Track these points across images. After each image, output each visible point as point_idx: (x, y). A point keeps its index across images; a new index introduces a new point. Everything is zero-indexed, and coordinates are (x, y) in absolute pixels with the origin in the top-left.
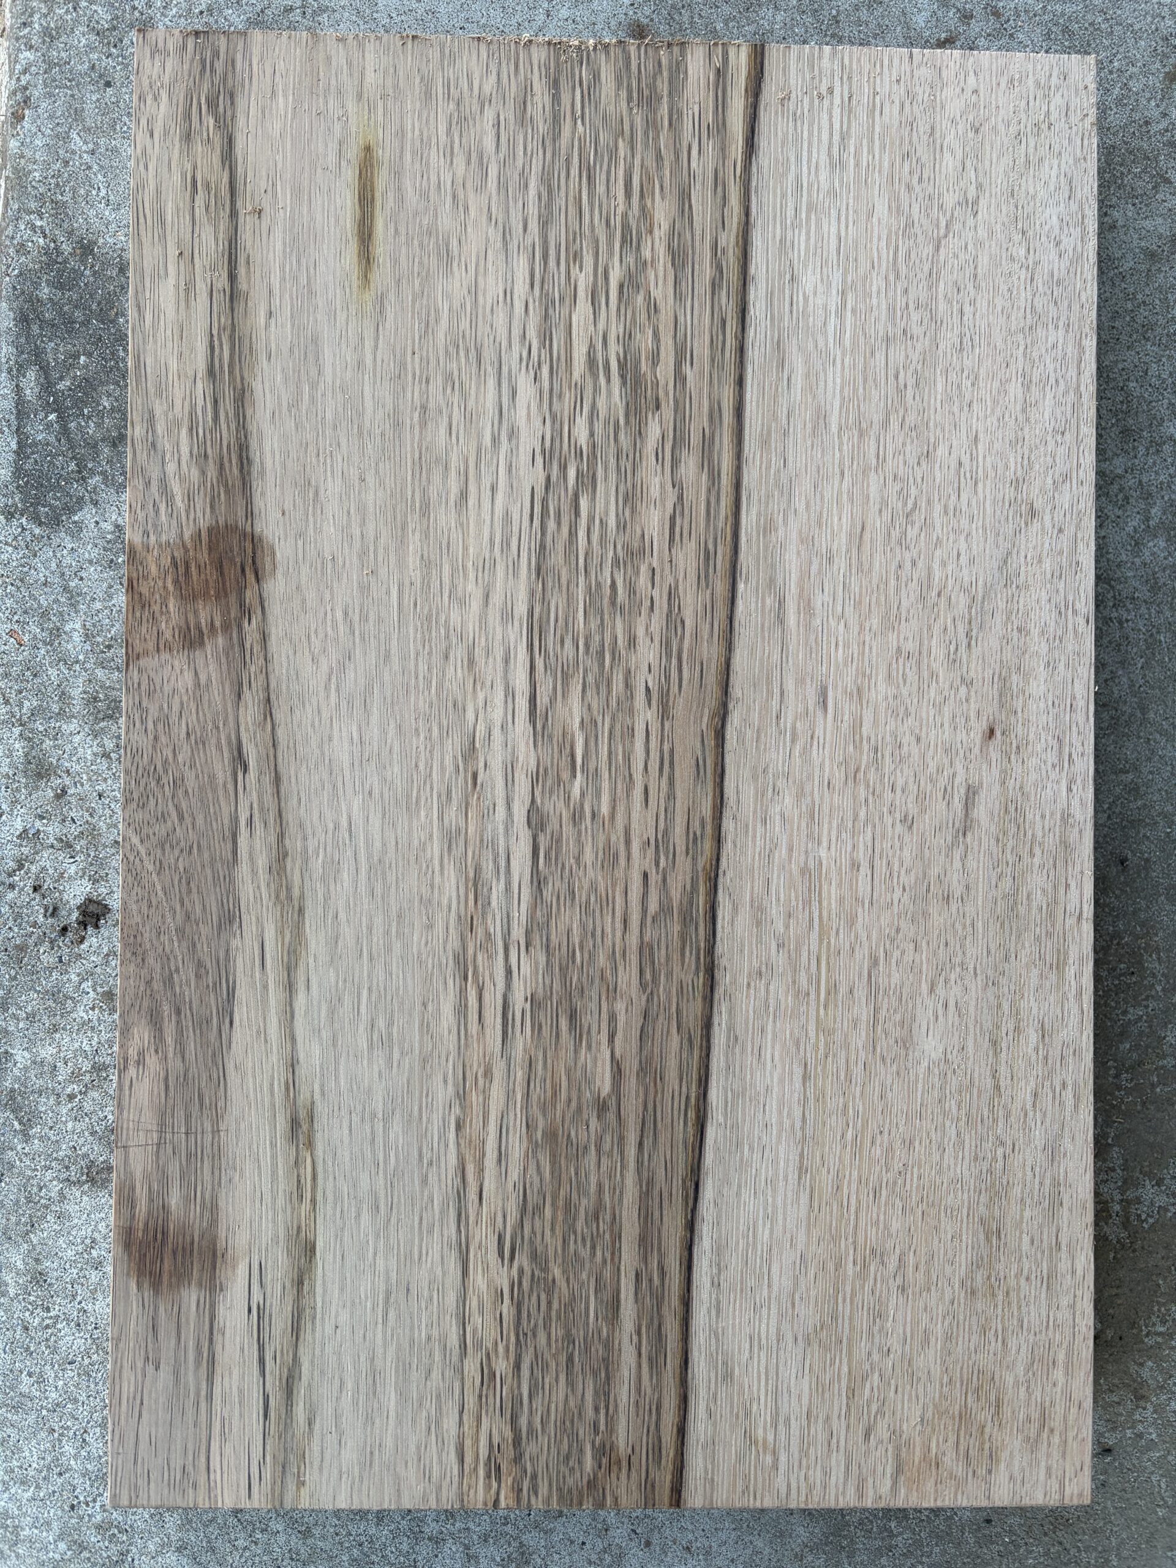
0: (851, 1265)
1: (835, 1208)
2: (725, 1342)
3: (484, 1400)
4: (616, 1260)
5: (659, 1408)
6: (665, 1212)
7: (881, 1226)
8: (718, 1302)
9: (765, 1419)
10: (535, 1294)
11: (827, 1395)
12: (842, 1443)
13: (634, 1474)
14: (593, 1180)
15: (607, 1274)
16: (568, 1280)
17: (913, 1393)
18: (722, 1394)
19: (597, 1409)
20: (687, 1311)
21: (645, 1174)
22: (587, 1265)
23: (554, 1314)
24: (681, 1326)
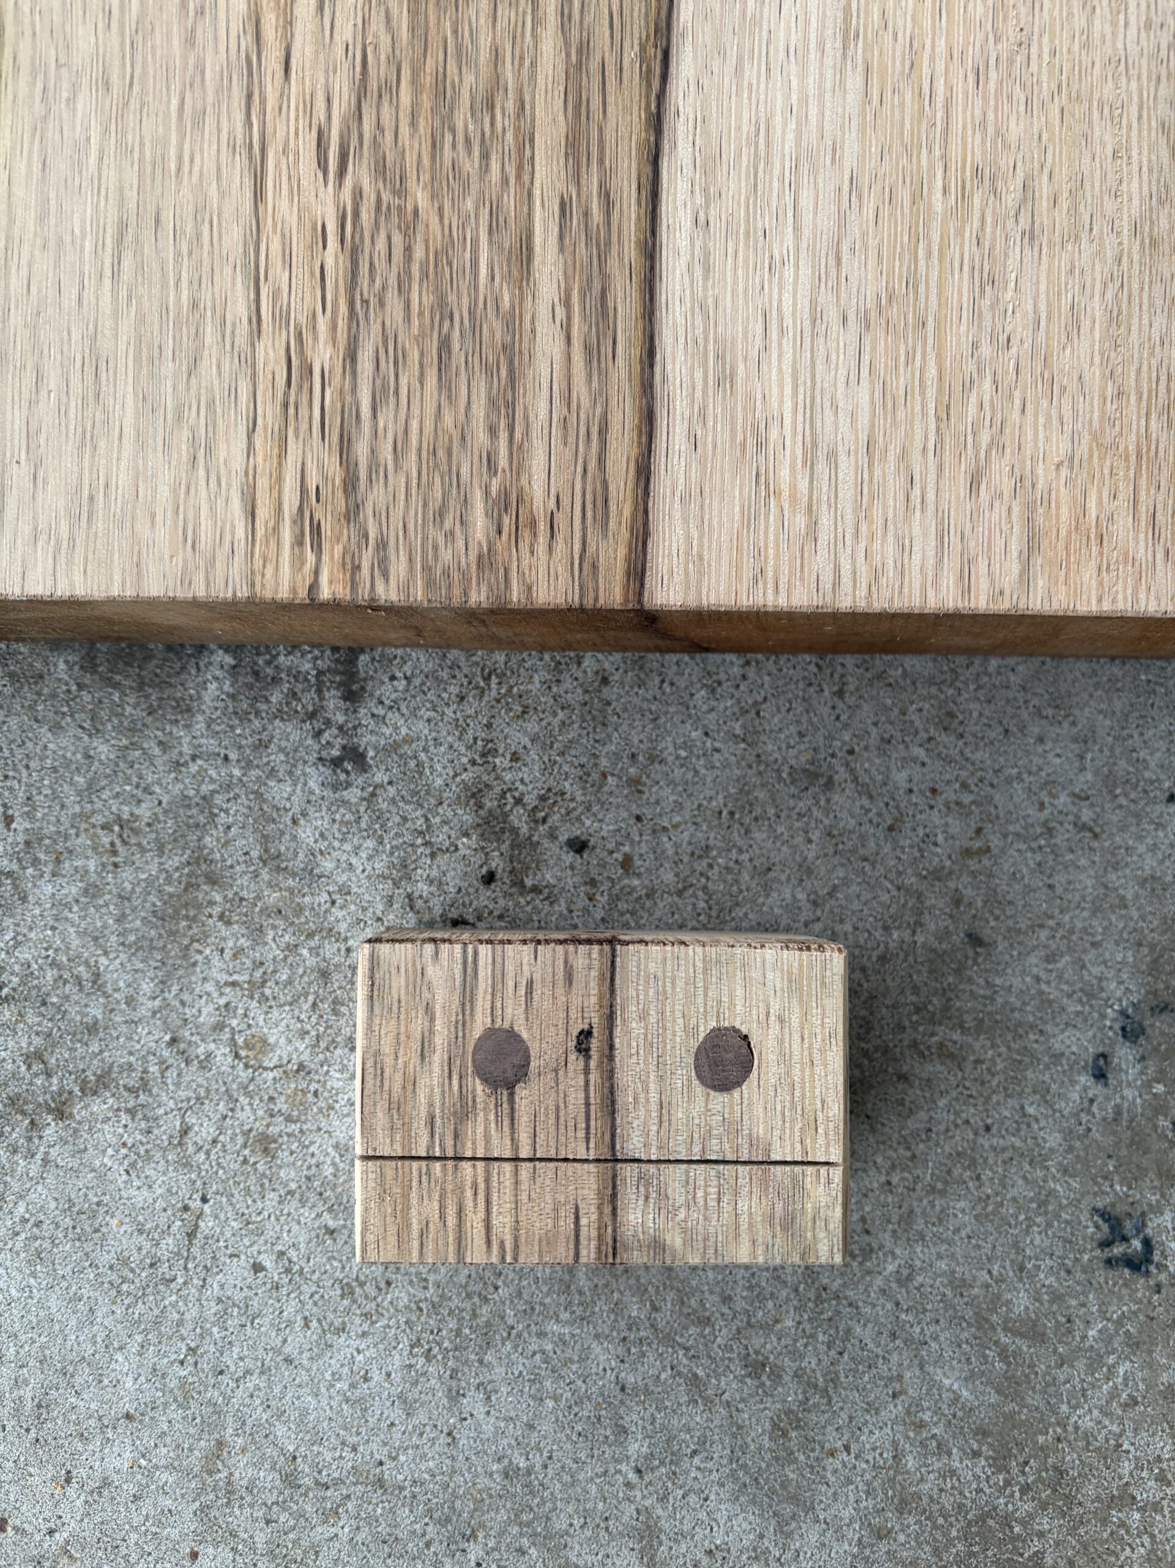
0: (939, 195)
1: (908, 97)
2: (721, 321)
3: (291, 411)
4: (526, 178)
5: (603, 430)
6: (610, 99)
7: (991, 130)
8: (707, 254)
9: (793, 452)
10: (383, 235)
11: (901, 414)
12: (931, 497)
13: (560, 546)
14: (485, 41)
15: (510, 201)
16: (441, 210)
17: (1054, 412)
18: (716, 408)
19: (493, 431)
20: (652, 268)
21: (575, 35)
22: (474, 187)
23: (415, 269)
24: (642, 291)
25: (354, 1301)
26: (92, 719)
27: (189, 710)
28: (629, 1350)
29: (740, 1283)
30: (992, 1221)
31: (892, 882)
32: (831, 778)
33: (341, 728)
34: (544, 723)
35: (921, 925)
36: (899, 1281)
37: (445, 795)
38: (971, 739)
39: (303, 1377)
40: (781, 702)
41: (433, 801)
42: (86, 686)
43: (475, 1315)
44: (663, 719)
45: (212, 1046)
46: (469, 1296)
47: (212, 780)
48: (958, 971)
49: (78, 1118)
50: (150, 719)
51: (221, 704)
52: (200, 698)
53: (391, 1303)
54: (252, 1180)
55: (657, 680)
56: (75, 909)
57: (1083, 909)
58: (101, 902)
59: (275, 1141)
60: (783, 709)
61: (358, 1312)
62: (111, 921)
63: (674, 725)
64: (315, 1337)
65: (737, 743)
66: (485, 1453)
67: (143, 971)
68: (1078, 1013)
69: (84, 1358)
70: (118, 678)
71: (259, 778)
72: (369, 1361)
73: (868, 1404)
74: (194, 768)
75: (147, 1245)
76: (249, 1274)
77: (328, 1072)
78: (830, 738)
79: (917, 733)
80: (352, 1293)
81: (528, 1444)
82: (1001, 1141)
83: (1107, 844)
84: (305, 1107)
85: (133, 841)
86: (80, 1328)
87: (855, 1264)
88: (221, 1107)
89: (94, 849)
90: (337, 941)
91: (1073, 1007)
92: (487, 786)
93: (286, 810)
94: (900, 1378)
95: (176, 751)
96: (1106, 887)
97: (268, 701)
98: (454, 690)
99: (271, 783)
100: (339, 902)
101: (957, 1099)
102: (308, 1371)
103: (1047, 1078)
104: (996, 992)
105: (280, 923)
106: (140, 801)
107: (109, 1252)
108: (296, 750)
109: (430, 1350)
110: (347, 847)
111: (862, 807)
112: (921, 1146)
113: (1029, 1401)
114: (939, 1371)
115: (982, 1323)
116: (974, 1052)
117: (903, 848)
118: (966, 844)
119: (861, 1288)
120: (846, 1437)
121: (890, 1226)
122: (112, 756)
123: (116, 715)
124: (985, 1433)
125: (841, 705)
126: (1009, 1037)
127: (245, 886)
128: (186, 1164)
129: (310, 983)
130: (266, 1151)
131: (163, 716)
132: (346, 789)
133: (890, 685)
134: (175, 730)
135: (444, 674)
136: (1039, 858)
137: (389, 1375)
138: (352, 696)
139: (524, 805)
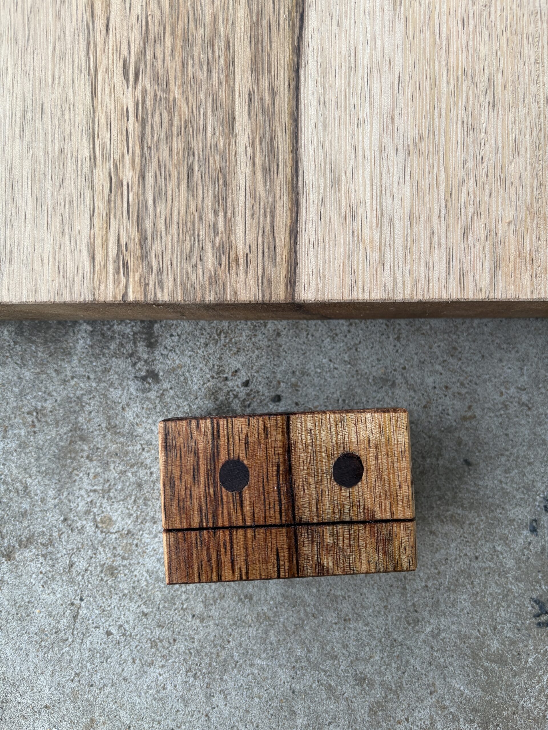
0: (445, 85)
1: (428, 34)
2: (333, 152)
3: (112, 205)
4: (231, 82)
5: (273, 211)
6: (274, 40)
7: (471, 50)
8: (325, 118)
9: (371, 219)
10: (158, 112)
11: (427, 199)
12: (443, 241)
13: (251, 271)
14: (208, 12)
15: (222, 94)
16: (187, 99)
17: (507, 196)
18: (331, 198)
19: (216, 213)
20: (297, 126)
21: (255, 7)
22: (204, 86)
23: (175, 130)
24: (292, 139)
25: (158, 650)
26: (22, 359)
27: (70, 354)
28: (296, 673)
29: (352, 638)
30: (480, 605)
31: (426, 434)
32: (394, 381)
33: (146, 361)
34: (248, 357)
35: (441, 455)
36: (433, 636)
37: (199, 394)
38: (465, 360)
39: (133, 688)
40: (368, 344)
41: (193, 397)
42: (18, 342)
43: (218, 656)
44: (308, 354)
45: (85, 522)
46: (215, 646)
47: (82, 389)
48: (460, 478)
49: (18, 559)
50: (51, 358)
51: (85, 351)
52: (75, 348)
53: (176, 650)
54: (106, 588)
55: (305, 334)
56: (15, 454)
57: (524, 446)
58: (28, 451)
59: (117, 569)
60: (369, 347)
61: (160, 655)
62: (33, 460)
63: (314, 356)
64: (138, 668)
65: (346, 365)
66: (225, 724)
67: (49, 485)
68: (522, 499)
69: (24, 678)
70: (34, 338)
71: (105, 387)
72: (166, 679)
73: (418, 698)
74: (73, 383)
75: (53, 623)
76: (104, 637)
77: (142, 534)
78: (393, 361)
79: (437, 358)
80: (156, 645)
81: (246, 720)
82: (484, 564)
83: (535, 413)
84: (132, 552)
85: (43, 420)
86: (21, 664)
87: (410, 628)
88: (90, 552)
89: (24, 424)
90: (146, 468)
91: (519, 496)
92: (220, 389)
93: (119, 403)
94: (434, 684)
95: (64, 374)
96: (535, 434)
97: (109, 348)
98: (202, 341)
99: (111, 390)
100: (146, 449)
101: (460, 543)
102: (135, 684)
103: (506, 532)
104: (479, 489)
105: (117, 460)
106: (46, 400)
107: (34, 626)
108: (123, 373)
109: (196, 674)
110: (150, 421)
111: (410, 396)
112: (443, 567)
113: (499, 694)
114: (454, 681)
115: (475, 656)
116: (469, 519)
117: (431, 417)
118: (464, 414)
119: (414, 639)
120: (406, 714)
121: (428, 608)
122: (32, 378)
123: (34, 357)
124: (477, 711)
125: (398, 344)
126: (487, 511)
127: (99, 441)
128: (72, 581)
129: (133, 490)
130: (112, 574)
131: (57, 357)
132: (149, 392)
133: (423, 334)
134: (63, 364)
135: (197, 333)
136: (500, 420)
137: (175, 686)
138: (151, 345)
139: (239, 398)
